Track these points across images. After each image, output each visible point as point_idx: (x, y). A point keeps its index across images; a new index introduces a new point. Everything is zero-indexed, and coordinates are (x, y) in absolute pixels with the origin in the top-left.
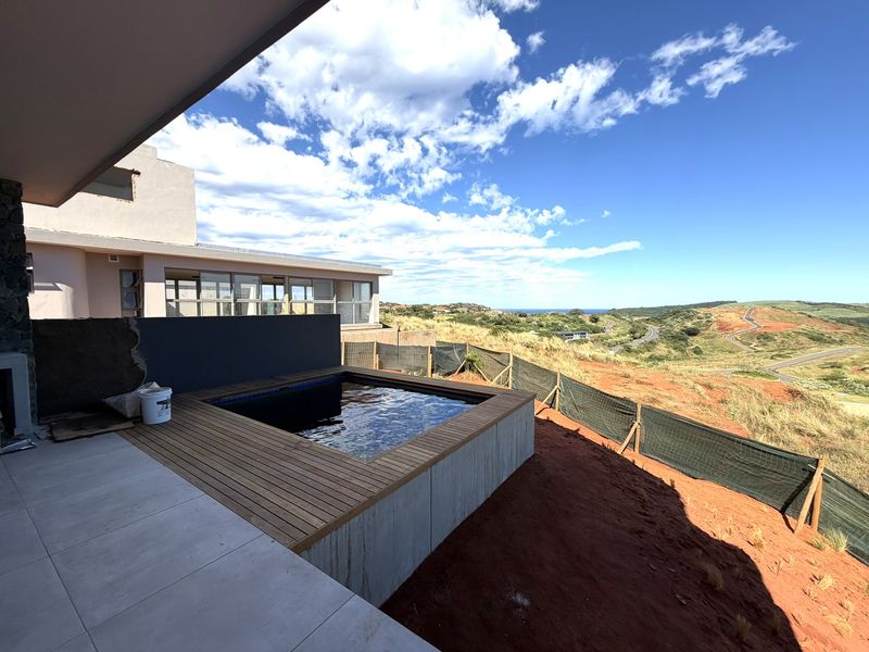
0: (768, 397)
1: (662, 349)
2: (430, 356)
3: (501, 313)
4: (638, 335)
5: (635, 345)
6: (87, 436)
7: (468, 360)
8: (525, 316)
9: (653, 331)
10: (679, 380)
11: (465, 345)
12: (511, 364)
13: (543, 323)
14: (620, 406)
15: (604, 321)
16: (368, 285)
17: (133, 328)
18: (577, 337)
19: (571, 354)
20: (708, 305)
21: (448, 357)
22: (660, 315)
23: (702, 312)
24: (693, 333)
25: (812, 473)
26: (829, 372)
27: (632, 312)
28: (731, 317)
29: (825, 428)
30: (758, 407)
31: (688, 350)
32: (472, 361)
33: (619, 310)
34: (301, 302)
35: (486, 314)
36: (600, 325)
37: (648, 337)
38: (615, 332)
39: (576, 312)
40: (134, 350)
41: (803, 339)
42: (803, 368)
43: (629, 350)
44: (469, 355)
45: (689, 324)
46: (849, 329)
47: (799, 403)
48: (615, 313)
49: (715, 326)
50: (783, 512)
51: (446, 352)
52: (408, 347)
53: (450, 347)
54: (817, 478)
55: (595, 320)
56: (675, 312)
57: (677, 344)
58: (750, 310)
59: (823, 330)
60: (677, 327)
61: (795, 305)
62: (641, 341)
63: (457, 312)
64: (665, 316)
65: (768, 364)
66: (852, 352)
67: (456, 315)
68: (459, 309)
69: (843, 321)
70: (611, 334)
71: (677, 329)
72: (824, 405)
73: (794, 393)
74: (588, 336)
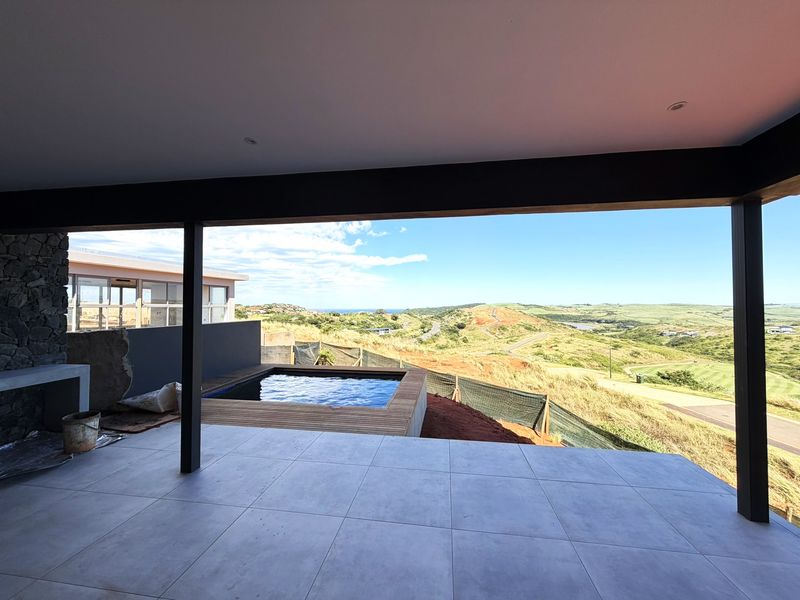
0: (512, 368)
1: (443, 340)
2: (293, 354)
3: (315, 313)
4: (426, 330)
5: (424, 337)
6: (156, 426)
7: (322, 356)
8: (339, 315)
9: (436, 325)
11: (318, 343)
12: (361, 356)
13: (354, 321)
14: (445, 380)
15: (402, 319)
17: (125, 338)
18: (382, 333)
19: (391, 347)
20: (469, 306)
21: (306, 355)
22: (440, 314)
23: (467, 310)
24: (461, 327)
25: (545, 404)
26: (536, 350)
27: (422, 311)
28: (483, 315)
29: (540, 383)
30: (508, 375)
31: (460, 339)
32: (325, 357)
33: (412, 310)
35: (302, 313)
36: (398, 322)
37: (433, 332)
38: (410, 325)
39: (380, 312)
40: (125, 358)
41: (522, 329)
42: (523, 348)
43: (421, 342)
44: (321, 352)
45: (459, 321)
46: (544, 322)
47: (528, 369)
48: (409, 313)
49: (474, 322)
50: (533, 429)
51: (304, 350)
53: (306, 346)
54: (547, 406)
55: (395, 318)
56: (450, 311)
57: (452, 336)
58: (493, 310)
59: (531, 323)
60: (452, 321)
61: (516, 306)
62: (429, 334)
63: (272, 312)
64: (443, 315)
65: (506, 347)
66: (545, 336)
67: (271, 315)
68: (274, 309)
69: (540, 316)
70: (408, 330)
71: (452, 324)
72: (539, 370)
73: (525, 364)
74: (391, 332)
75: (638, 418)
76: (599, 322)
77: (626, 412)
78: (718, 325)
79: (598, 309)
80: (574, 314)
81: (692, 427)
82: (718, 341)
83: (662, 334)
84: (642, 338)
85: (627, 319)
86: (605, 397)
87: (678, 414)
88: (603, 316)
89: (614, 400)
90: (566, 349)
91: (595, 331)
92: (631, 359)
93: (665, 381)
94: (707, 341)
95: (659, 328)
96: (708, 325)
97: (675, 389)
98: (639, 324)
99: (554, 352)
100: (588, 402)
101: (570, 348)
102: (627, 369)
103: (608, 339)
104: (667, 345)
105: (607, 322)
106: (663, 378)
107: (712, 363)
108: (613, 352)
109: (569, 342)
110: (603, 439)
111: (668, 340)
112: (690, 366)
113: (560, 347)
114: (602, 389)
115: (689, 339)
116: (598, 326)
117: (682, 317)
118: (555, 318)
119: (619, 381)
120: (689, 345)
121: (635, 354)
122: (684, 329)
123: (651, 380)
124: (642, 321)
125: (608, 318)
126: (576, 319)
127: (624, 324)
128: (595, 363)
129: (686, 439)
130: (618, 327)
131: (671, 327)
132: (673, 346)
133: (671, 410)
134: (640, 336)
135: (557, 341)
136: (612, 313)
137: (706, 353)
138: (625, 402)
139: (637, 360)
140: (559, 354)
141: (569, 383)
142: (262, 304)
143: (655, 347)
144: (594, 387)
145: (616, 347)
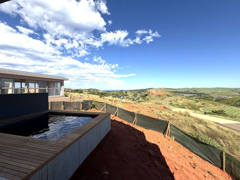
0: (160, 109)
1: (141, 99)
2: (81, 105)
3: (103, 91)
4: (136, 96)
5: (135, 99)
7: (93, 105)
8: (109, 92)
9: (139, 95)
10: (144, 106)
11: (92, 101)
12: (105, 105)
13: (114, 94)
14: (132, 114)
15: (128, 93)
16: (60, 83)
18: (122, 97)
19: (121, 102)
20: (149, 89)
21: (87, 105)
22: (140, 91)
23: (148, 90)
24: (147, 95)
25: (168, 124)
26: (170, 102)
27: (134, 91)
28: (153, 91)
29: (170, 114)
30: (159, 111)
31: (146, 99)
32: (94, 105)
34: (33, 88)
35: (99, 91)
36: (127, 94)
37: (138, 97)
38: (130, 95)
39: (122, 91)
41: (166, 96)
42: (166, 102)
43: (134, 100)
44: (93, 103)
45: (146, 93)
46: (173, 94)
48: (131, 91)
49: (151, 94)
50: (164, 134)
52: (74, 102)
53: (87, 102)
54: (169, 125)
56: (143, 91)
57: (144, 98)
58: (157, 90)
59: (169, 94)
61: (164, 89)
62: (136, 98)
63: (90, 91)
64: (141, 91)
65: (160, 102)
66: (173, 98)
67: (90, 92)
68: (91, 90)
69: (172, 92)
70: (130, 96)
71: (144, 94)
72: (170, 109)
73: (165, 108)
74: (125, 97)
75: (205, 128)
76: (191, 94)
77: (201, 126)
78: (233, 94)
79: (191, 89)
80: (183, 91)
81: (227, 132)
82: (233, 100)
83: (213, 97)
84: (206, 99)
85: (201, 92)
86: (192, 120)
87: (221, 127)
88: (192, 91)
89: (196, 121)
90: (180, 102)
91: (190, 97)
92: (202, 105)
93: (215, 114)
94: (229, 100)
95: (212, 95)
96: (229, 94)
97: (219, 116)
98: (205, 94)
99: (176, 103)
100: (186, 121)
101: (181, 102)
102: (201, 109)
103: (194, 99)
104: (215, 101)
105: (194, 94)
106: (214, 112)
107: (231, 107)
108: (196, 103)
109: (181, 100)
110: (191, 140)
111: (215, 99)
112: (223, 108)
113: (178, 101)
114: (192, 117)
115: (223, 99)
116: (191, 95)
117: (220, 92)
118: (176, 92)
119: (198, 113)
120: (223, 101)
121: (203, 104)
122: (221, 96)
123: (209, 113)
124: (206, 93)
125: (194, 92)
126: (184, 93)
127: (200, 94)
128: (190, 107)
129: (225, 137)
130: (198, 95)
131: (216, 95)
132: (217, 101)
133: (218, 125)
134: (205, 98)
135: (177, 100)
136: (196, 91)
137: (228, 104)
138: (200, 121)
139: (204, 106)
140: (178, 104)
141: (180, 114)
142: (87, 89)
143: (210, 102)
144: (189, 116)
145: (197, 102)
